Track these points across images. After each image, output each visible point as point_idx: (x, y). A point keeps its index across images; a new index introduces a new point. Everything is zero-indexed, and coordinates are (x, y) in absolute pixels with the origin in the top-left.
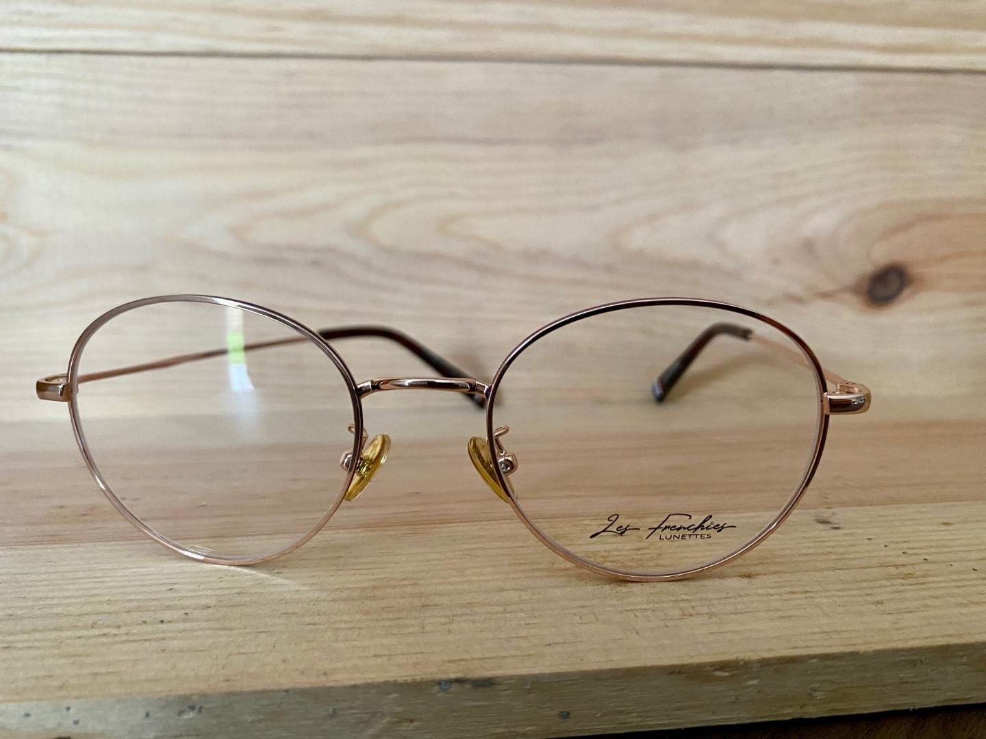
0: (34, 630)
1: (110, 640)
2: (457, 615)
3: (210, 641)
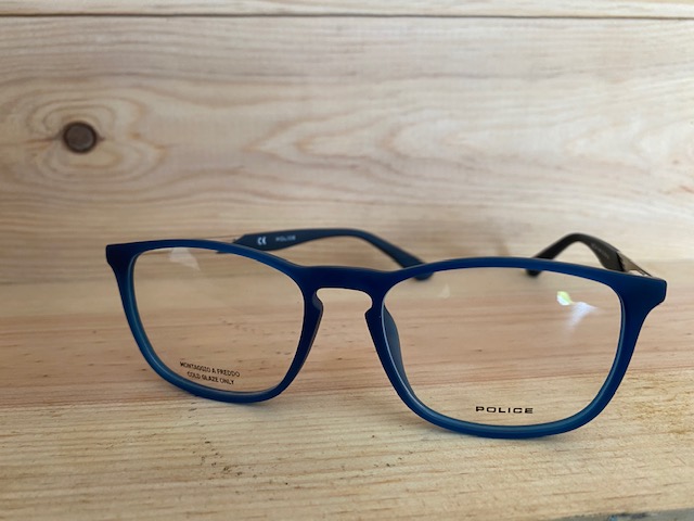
0: (305, 473)
1: (362, 481)
3: (434, 483)
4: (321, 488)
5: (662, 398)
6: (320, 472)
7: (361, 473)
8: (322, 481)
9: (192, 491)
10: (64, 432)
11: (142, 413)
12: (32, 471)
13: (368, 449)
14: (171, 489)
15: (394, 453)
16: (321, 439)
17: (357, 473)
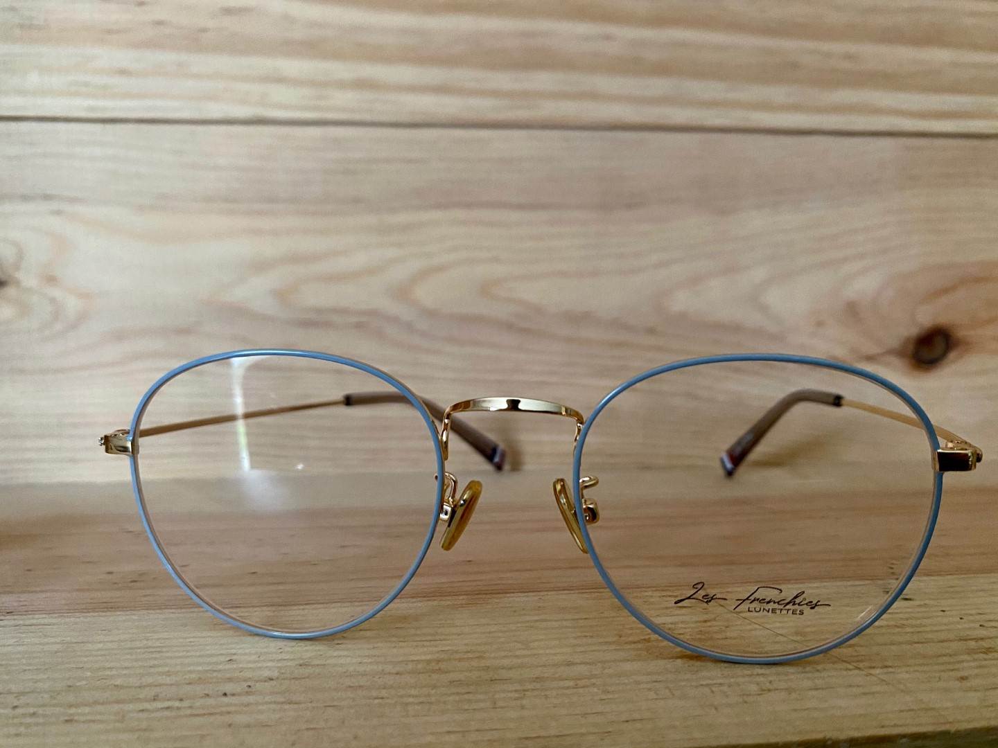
2: (527, 690)
5: (695, 618)
6: (118, 702)
7: (177, 704)
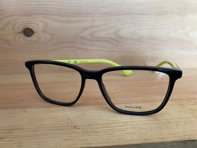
4: (102, 132)
6: (102, 128)
8: (102, 130)
9: (66, 133)
10: (28, 116)
11: (50, 111)
12: (20, 127)
13: (115, 121)
14: (60, 132)
15: (122, 122)
16: (101, 118)
17: (112, 128)
